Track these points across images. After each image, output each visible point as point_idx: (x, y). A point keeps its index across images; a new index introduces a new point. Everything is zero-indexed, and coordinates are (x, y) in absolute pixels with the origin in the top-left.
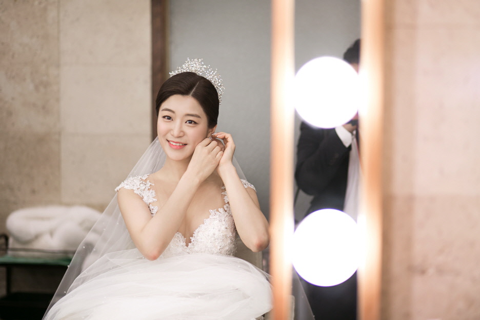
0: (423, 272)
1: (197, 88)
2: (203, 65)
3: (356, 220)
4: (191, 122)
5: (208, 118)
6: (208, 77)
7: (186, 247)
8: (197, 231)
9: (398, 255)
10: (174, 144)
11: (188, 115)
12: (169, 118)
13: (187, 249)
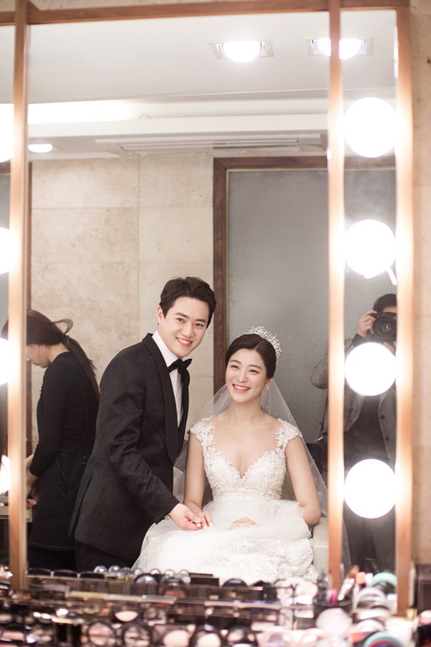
1: (260, 346)
4: (253, 371)
5: (267, 371)
7: (240, 479)
8: (250, 467)
10: (239, 388)
11: (252, 365)
12: (236, 367)
13: (241, 481)
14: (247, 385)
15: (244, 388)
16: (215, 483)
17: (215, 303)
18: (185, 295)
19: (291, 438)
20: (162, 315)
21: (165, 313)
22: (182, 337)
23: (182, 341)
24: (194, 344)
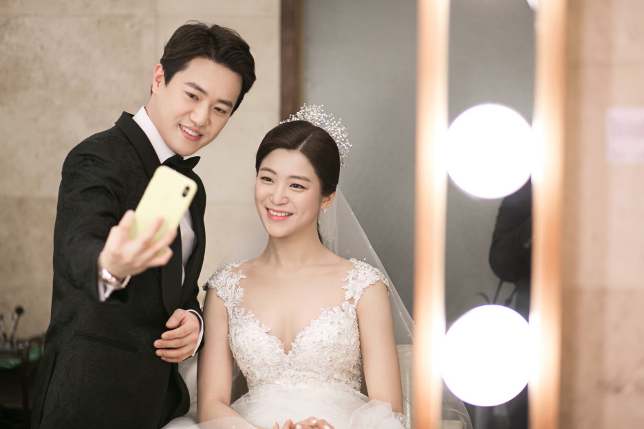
0: (618, 390)
1: (308, 142)
2: (322, 113)
3: (527, 319)
4: (296, 186)
5: (321, 182)
6: (328, 129)
7: (285, 355)
8: (300, 335)
9: (585, 367)
10: (275, 214)
11: (294, 177)
12: (269, 180)
13: (287, 358)
14: (288, 208)
15: (283, 214)
16: (246, 364)
17: (253, 78)
18: (206, 54)
19: (367, 285)
20: (163, 80)
21: (168, 77)
22: (191, 125)
23: (187, 130)
24: (203, 140)
